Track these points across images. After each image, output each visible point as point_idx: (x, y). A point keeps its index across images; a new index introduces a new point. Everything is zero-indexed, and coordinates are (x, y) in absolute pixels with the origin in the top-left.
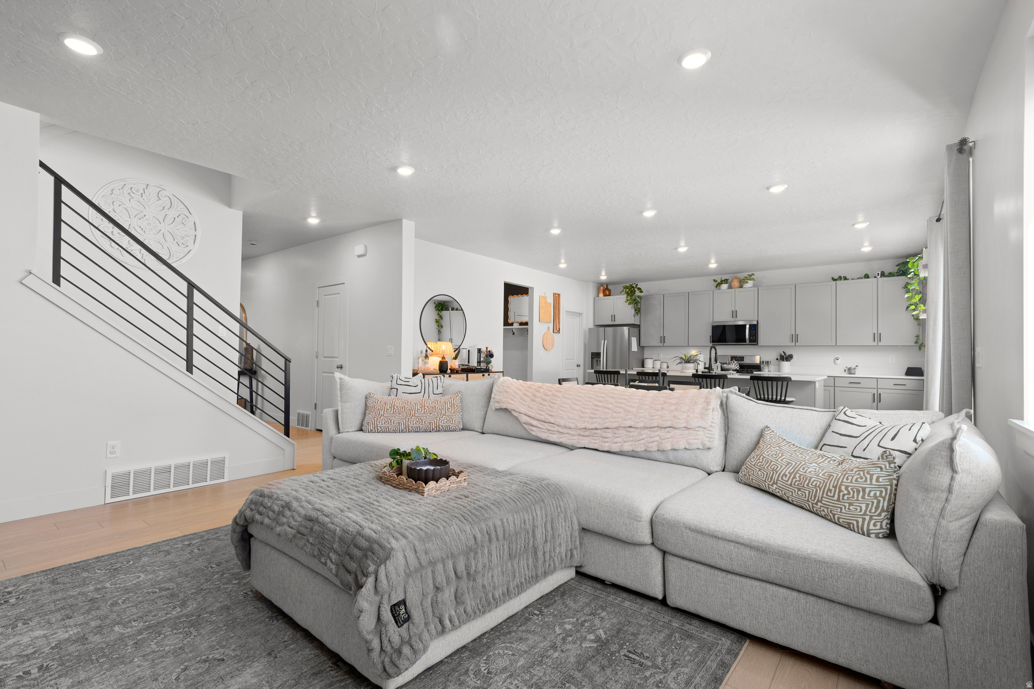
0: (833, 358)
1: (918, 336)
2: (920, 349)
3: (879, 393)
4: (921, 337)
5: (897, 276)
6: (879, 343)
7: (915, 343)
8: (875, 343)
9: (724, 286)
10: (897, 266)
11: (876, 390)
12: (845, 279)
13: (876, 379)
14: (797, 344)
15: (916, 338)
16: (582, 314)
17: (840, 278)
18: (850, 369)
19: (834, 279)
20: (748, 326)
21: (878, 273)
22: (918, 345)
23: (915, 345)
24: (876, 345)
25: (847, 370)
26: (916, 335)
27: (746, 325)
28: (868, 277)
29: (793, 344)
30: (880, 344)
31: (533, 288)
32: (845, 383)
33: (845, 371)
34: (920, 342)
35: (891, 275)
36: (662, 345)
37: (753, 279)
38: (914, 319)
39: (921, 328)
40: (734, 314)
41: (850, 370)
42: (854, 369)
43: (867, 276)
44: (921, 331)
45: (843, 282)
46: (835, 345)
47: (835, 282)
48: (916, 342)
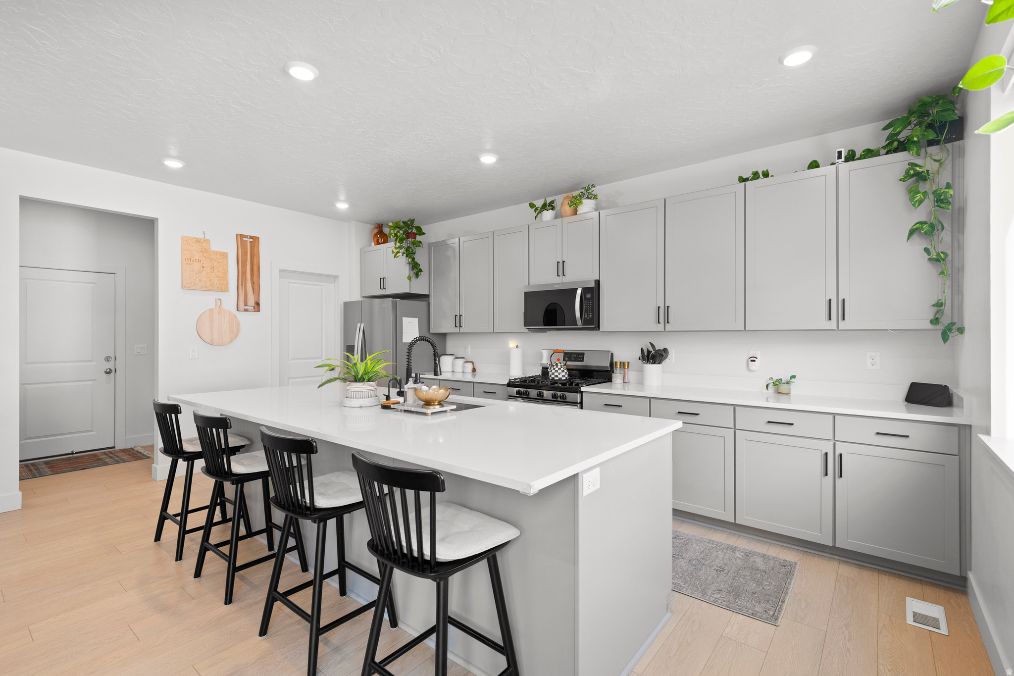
0: (746, 357)
1: (939, 305)
2: (945, 337)
3: (837, 454)
4: (947, 309)
5: (887, 153)
6: (841, 323)
7: (931, 322)
8: (832, 325)
9: (548, 215)
10: (885, 128)
11: (831, 443)
12: (766, 175)
13: (831, 417)
14: (669, 327)
15: (935, 309)
16: (337, 277)
17: (756, 176)
18: (777, 383)
19: (742, 180)
20: (579, 292)
21: (840, 153)
22: (940, 327)
23: (930, 326)
24: (834, 327)
25: (771, 386)
26: (934, 302)
27: (577, 289)
28: (818, 166)
29: (660, 327)
30: (842, 325)
31: (158, 219)
32: (759, 421)
33: (767, 386)
34: (945, 320)
35: (869, 153)
36: (457, 330)
37: (595, 197)
38: (930, 259)
39: (948, 283)
40: (561, 268)
41: (779, 387)
42: (788, 383)
43: (814, 165)
44: (948, 292)
45: (762, 181)
46: (743, 329)
47: (743, 183)
48: (935, 321)
